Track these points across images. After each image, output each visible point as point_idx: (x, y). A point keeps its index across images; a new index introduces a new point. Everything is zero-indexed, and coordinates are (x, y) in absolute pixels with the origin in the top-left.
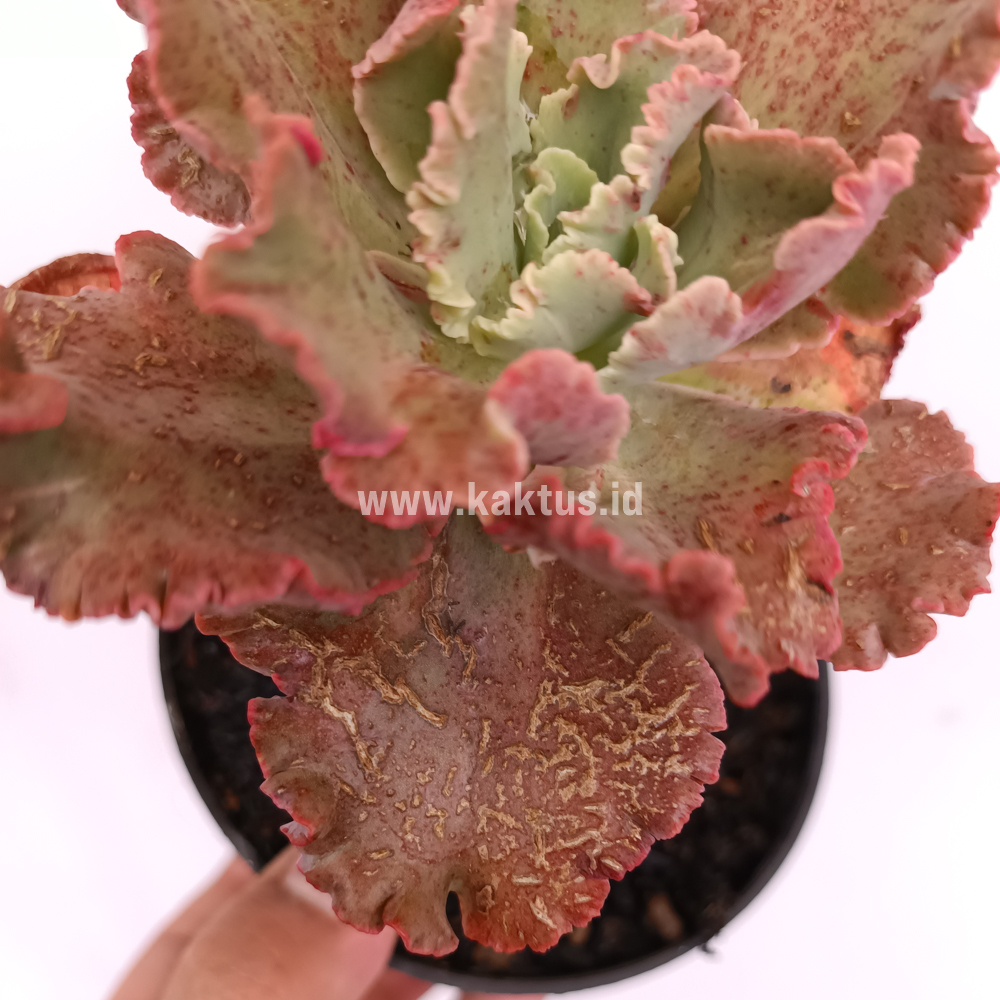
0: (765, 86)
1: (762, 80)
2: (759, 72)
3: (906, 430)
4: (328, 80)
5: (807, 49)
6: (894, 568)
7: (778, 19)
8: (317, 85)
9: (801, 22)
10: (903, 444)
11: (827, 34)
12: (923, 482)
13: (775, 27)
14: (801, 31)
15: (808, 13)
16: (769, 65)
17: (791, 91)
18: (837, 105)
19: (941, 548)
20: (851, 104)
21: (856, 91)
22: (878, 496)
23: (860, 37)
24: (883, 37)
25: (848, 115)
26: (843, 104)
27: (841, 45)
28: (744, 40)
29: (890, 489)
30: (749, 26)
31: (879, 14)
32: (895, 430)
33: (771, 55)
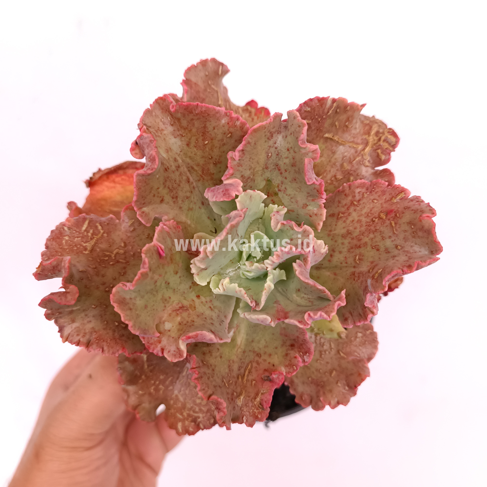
0: (344, 228)
1: (344, 225)
2: (344, 222)
3: (360, 335)
4: (203, 179)
5: (358, 225)
6: (324, 382)
7: (358, 208)
8: (199, 180)
9: (362, 215)
10: (355, 340)
11: (366, 226)
12: (351, 358)
13: (355, 210)
14: (361, 218)
15: (365, 213)
16: (348, 222)
17: (349, 235)
18: (357, 251)
19: (341, 384)
20: (360, 255)
21: (363, 252)
22: (335, 355)
23: (372, 236)
24: (376, 242)
25: (357, 257)
26: (358, 253)
27: (366, 233)
28: (346, 207)
29: (340, 354)
30: (349, 204)
31: (379, 233)
32: (356, 333)
33: (350, 219)
